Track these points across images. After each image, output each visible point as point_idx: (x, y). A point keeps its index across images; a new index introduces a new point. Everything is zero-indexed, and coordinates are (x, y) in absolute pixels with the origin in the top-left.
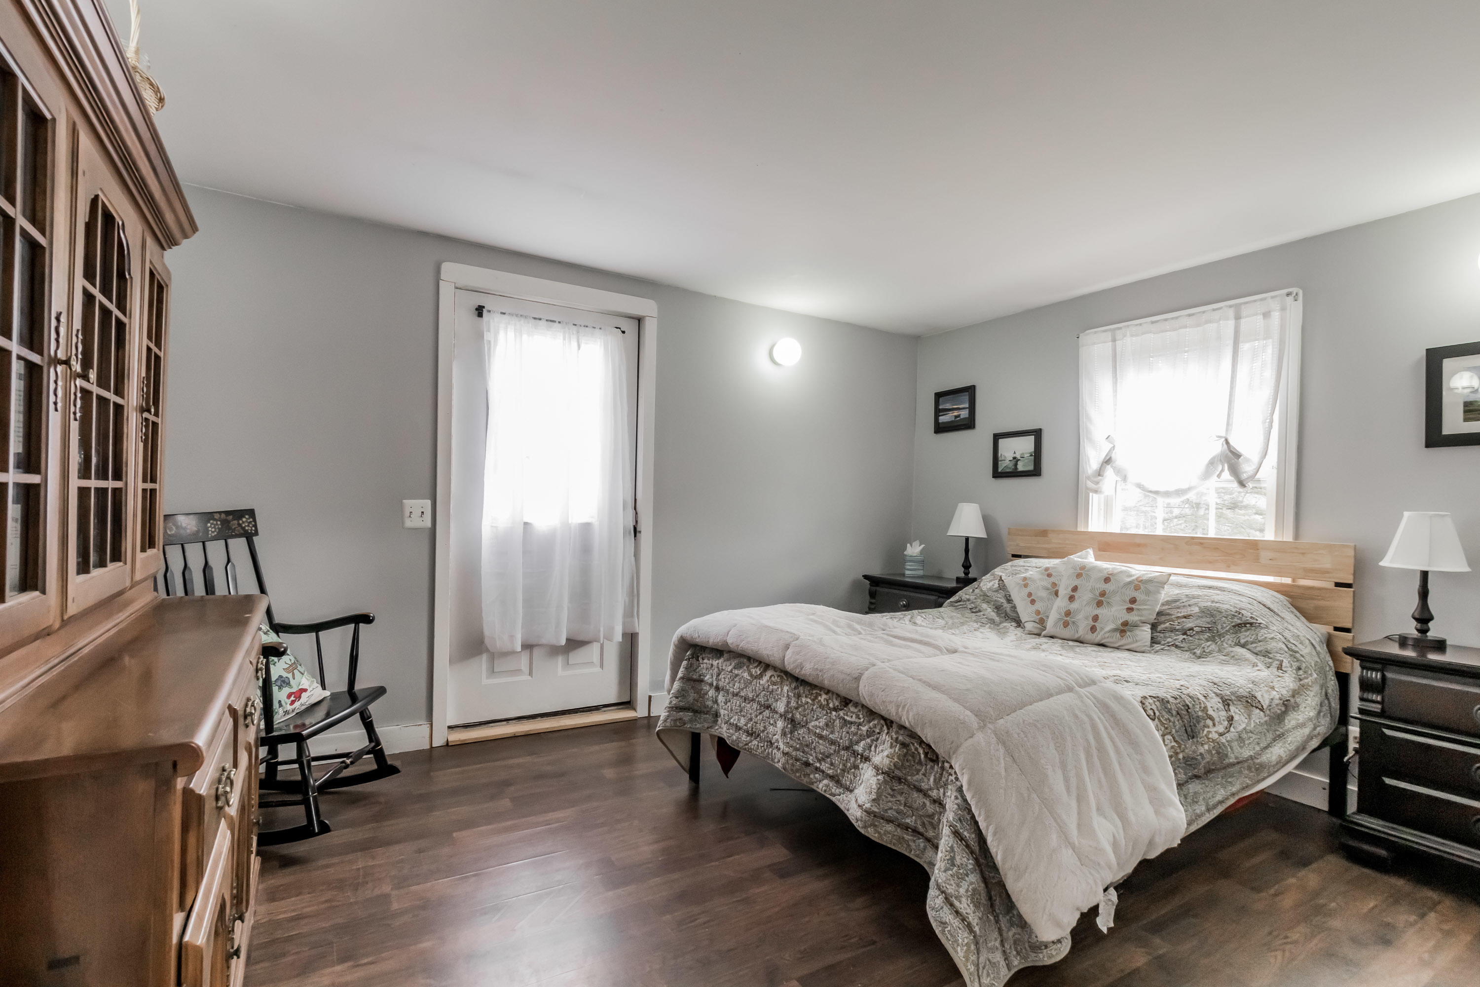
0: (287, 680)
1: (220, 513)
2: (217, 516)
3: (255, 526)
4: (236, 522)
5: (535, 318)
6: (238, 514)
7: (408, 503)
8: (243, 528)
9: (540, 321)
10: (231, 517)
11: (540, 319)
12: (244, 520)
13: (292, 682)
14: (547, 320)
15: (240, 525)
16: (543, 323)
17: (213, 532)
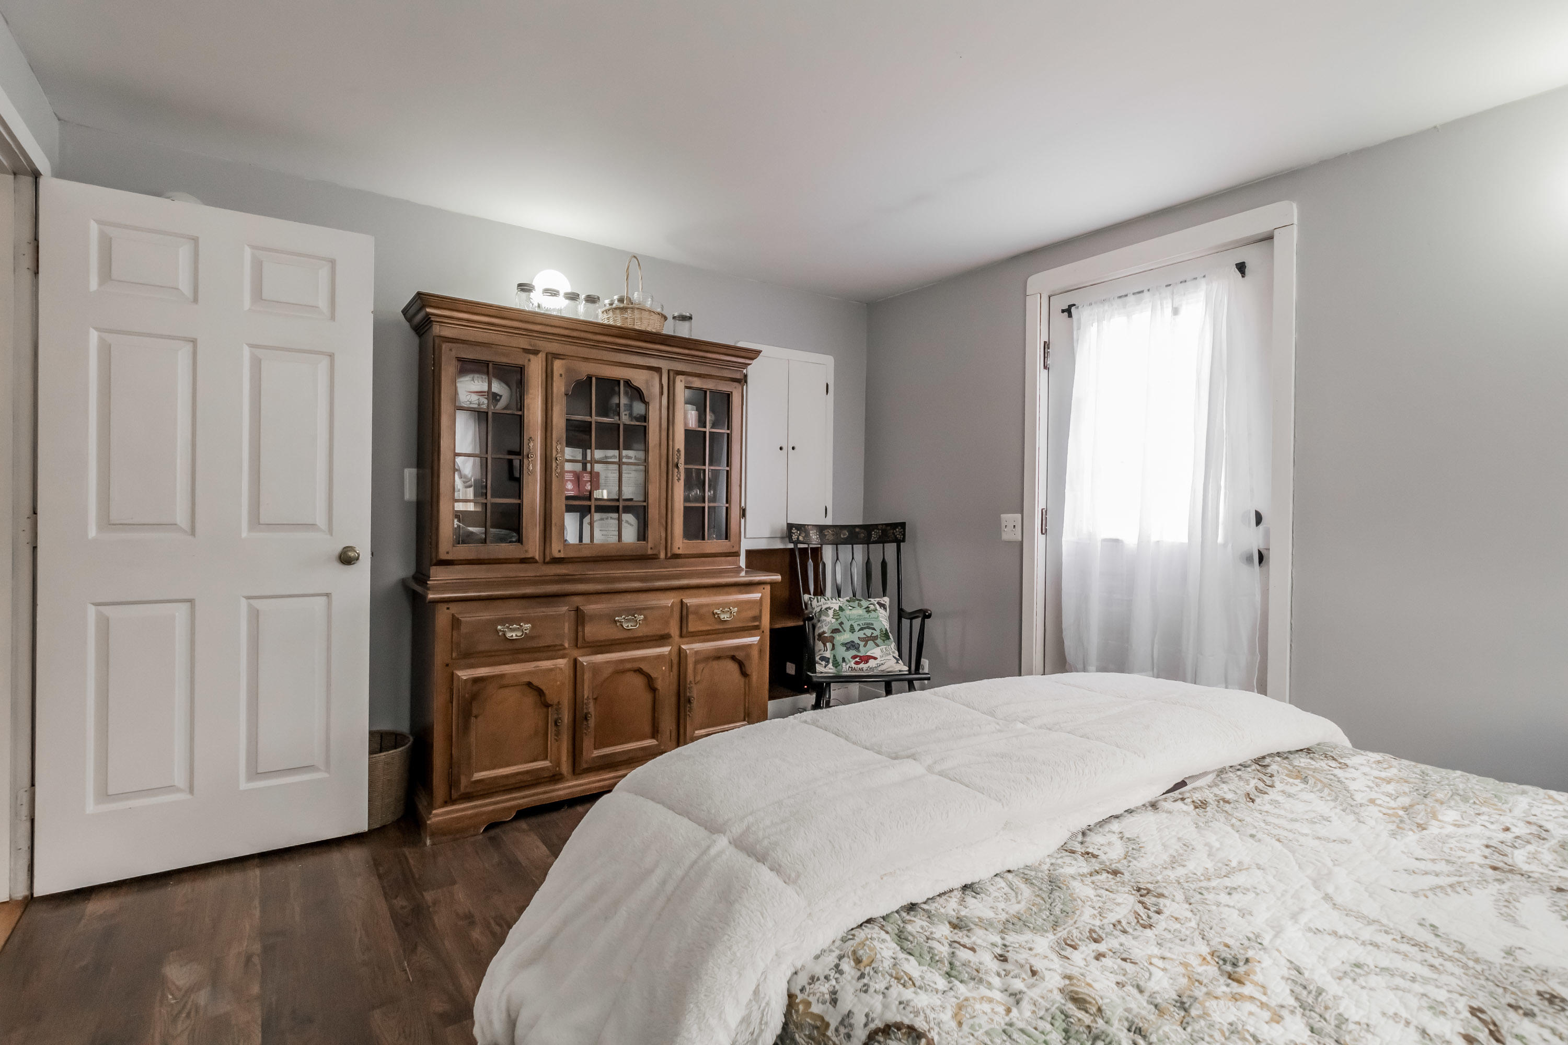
0: (857, 646)
1: (882, 524)
2: (880, 527)
3: (904, 535)
4: (892, 531)
5: (1120, 297)
6: (894, 526)
7: (1004, 516)
8: (896, 536)
9: (1127, 298)
10: (889, 528)
11: (1126, 296)
12: (897, 530)
13: (861, 648)
14: (1134, 294)
15: (894, 533)
16: (1131, 298)
17: (874, 538)
